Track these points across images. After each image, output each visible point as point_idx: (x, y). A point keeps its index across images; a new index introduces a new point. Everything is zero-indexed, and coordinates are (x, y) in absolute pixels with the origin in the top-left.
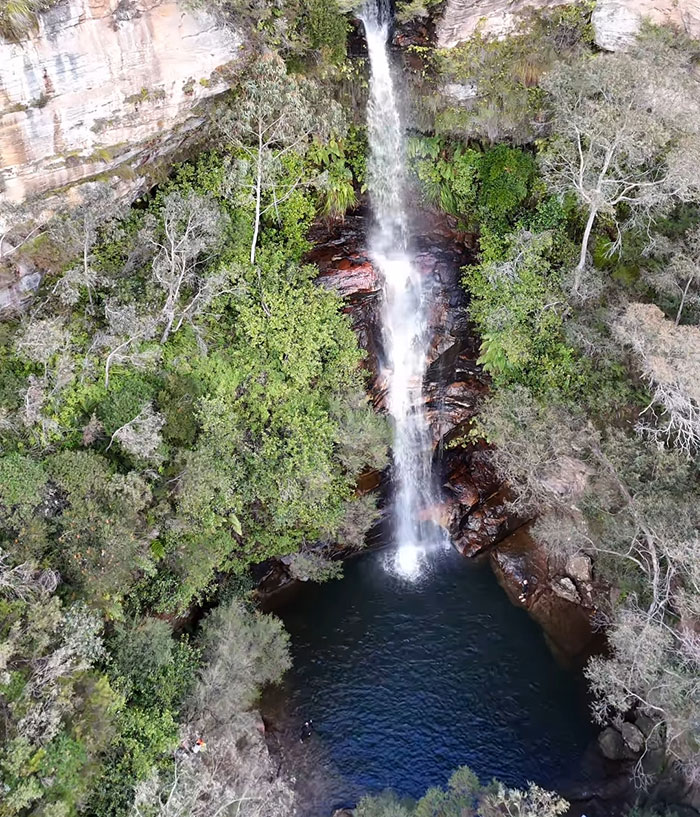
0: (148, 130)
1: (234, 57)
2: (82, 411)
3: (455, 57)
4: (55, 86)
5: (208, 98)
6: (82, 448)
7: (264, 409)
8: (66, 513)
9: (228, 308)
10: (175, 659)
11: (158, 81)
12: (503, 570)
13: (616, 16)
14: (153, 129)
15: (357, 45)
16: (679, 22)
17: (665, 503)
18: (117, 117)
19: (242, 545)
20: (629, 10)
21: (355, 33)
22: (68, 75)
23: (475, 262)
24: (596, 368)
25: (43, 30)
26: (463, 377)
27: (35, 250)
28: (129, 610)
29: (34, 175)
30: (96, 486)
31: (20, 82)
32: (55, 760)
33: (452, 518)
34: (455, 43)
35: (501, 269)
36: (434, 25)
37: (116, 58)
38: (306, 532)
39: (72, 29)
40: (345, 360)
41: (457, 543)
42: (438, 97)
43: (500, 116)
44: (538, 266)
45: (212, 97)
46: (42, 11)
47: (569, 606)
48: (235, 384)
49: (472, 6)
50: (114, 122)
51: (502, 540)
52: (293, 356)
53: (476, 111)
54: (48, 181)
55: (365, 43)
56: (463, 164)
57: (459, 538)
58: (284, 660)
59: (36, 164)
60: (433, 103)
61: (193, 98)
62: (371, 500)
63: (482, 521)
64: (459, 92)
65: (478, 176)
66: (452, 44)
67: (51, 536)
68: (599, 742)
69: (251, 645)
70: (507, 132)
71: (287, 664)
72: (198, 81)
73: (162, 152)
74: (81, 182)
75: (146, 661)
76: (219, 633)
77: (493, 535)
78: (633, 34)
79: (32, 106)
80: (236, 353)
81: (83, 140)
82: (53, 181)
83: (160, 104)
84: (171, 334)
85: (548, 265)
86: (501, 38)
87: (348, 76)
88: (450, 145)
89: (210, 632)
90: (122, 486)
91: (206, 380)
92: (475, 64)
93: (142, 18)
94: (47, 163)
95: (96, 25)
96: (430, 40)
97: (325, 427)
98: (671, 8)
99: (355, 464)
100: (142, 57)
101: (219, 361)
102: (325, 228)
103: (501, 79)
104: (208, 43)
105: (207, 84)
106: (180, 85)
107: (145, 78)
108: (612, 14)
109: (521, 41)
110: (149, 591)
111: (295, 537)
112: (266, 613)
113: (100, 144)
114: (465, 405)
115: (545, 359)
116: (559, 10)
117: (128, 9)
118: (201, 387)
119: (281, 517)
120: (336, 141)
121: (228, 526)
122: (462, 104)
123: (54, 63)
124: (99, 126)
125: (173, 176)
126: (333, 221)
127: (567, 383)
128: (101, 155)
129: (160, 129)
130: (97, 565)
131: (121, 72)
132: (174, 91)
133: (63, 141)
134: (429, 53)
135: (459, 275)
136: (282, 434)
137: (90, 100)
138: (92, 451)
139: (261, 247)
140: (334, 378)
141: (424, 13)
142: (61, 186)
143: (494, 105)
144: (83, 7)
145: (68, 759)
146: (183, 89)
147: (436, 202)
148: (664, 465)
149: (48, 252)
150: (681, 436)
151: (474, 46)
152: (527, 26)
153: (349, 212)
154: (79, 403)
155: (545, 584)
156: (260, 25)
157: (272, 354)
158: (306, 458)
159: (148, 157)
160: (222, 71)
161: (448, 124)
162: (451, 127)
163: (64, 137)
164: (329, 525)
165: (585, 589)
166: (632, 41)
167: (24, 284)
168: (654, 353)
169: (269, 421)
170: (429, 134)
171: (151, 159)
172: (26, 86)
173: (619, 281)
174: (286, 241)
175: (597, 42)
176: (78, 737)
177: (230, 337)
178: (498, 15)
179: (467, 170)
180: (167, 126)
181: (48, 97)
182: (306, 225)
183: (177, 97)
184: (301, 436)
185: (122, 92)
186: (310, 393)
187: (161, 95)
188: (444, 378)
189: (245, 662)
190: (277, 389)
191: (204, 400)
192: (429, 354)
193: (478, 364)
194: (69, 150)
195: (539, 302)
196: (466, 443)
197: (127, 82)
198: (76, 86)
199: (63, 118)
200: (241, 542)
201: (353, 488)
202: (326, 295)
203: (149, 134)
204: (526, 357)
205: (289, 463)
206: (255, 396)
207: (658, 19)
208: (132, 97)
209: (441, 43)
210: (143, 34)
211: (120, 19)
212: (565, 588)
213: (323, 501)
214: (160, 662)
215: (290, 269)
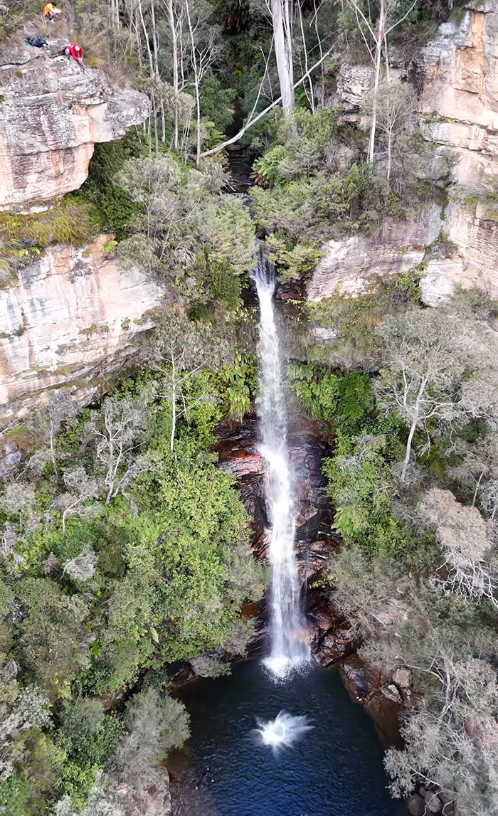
0: (97, 354)
1: (158, 304)
2: (46, 550)
3: (320, 308)
4: (30, 321)
5: (141, 333)
6: (44, 576)
7: (176, 555)
8: (26, 622)
9: (154, 481)
10: (105, 728)
11: (103, 320)
12: (348, 677)
13: (437, 281)
14: (100, 353)
15: (250, 298)
16: (483, 287)
17: (454, 633)
18: (74, 344)
19: (159, 650)
20: (447, 277)
21: (250, 289)
22: (39, 313)
23: (332, 456)
24: (414, 535)
25: (21, 283)
26: (323, 538)
27: (16, 435)
28: (75, 692)
29: (15, 383)
30: (50, 603)
31: (4, 318)
32: (7, 795)
33: (313, 637)
34: (321, 298)
35: (349, 461)
36: (305, 285)
37: (73, 302)
38: (206, 643)
39: (42, 281)
40: (235, 522)
41: (315, 656)
42: (308, 336)
43: (353, 352)
44: (376, 460)
45: (143, 332)
46: (20, 268)
47: (394, 705)
48: (156, 535)
49: (332, 272)
50: (72, 347)
51: (348, 655)
52: (197, 518)
53: (336, 347)
54: (25, 388)
55: (257, 296)
56: (327, 385)
57: (317, 652)
58: (184, 733)
59: (16, 375)
60: (305, 341)
61: (129, 332)
62: (251, 622)
63: (335, 641)
64: (324, 333)
65: (338, 394)
66: (318, 299)
67: (15, 637)
68: (408, 804)
69: (161, 721)
70: (359, 363)
71: (186, 735)
72: (132, 320)
73: (109, 369)
74: (49, 388)
75: (83, 728)
76: (137, 712)
77: (342, 651)
78: (449, 296)
79: (13, 334)
80: (158, 514)
81: (50, 360)
82: (29, 388)
83: (105, 336)
84: (112, 499)
85: (382, 459)
86: (354, 296)
87: (245, 320)
88: (320, 371)
89: (132, 710)
90: (67, 604)
91: (136, 532)
92: (335, 313)
93: (92, 275)
94: (24, 375)
95: (59, 279)
96: (302, 296)
97: (217, 568)
98: (477, 277)
99: (238, 596)
100: (92, 302)
101: (146, 519)
102: (229, 427)
103: (355, 325)
104: (139, 293)
105: (139, 323)
106: (119, 323)
107: (94, 317)
108: (434, 281)
109: (368, 298)
110: (90, 679)
111: (197, 646)
112: (174, 698)
113: (63, 363)
114: (324, 557)
115: (379, 527)
116: (396, 276)
117: (82, 268)
118: (131, 536)
119: (186, 632)
120: (240, 366)
121: (149, 635)
122: (326, 342)
123: (29, 304)
124: (61, 350)
125: (119, 387)
126: (234, 423)
127: (393, 545)
128: (63, 370)
129: (106, 353)
130: (46, 659)
131: (76, 313)
132: (115, 326)
133: (36, 360)
134: (301, 305)
135: (320, 464)
136: (188, 572)
137: (54, 332)
138: (49, 579)
139: (178, 439)
140: (228, 535)
141: (297, 276)
142: (35, 391)
143: (349, 344)
144: (49, 266)
145: (17, 794)
146: (122, 325)
147: (308, 411)
148: (457, 607)
149: (25, 437)
150: (461, 586)
151: (334, 301)
152: (373, 288)
153: (246, 417)
154: (44, 544)
155: (377, 688)
156: (177, 282)
157: (183, 515)
158: (202, 590)
159: (99, 373)
160: (149, 314)
161: (316, 357)
162: (318, 359)
163: (36, 357)
164: (220, 639)
165: (406, 693)
166: (447, 300)
167: (9, 459)
168: (444, 525)
169: (180, 563)
170: (305, 363)
171: (101, 374)
172: (9, 320)
173: (434, 472)
174: (198, 436)
175: (423, 300)
176: (26, 778)
177: (154, 502)
178: (352, 279)
179: (329, 390)
180: (111, 351)
181: (25, 328)
182: (212, 425)
183: (117, 331)
184: (199, 574)
185: (77, 326)
186: (210, 544)
187: (106, 329)
188: (310, 538)
189: (154, 733)
190: (185, 540)
191: (130, 546)
192: (298, 520)
193: (332, 528)
194: (40, 366)
195: (375, 486)
196: (325, 585)
197: (80, 319)
198: (44, 321)
199: (35, 344)
200: (159, 647)
201: (239, 613)
202: (224, 475)
203: (98, 357)
204: (366, 525)
205: (191, 593)
206: (171, 544)
207: (467, 285)
208: (84, 330)
209: (310, 298)
210: (92, 286)
211: (76, 275)
212: (391, 692)
213: (217, 621)
214: (92, 730)
215: (199, 456)
